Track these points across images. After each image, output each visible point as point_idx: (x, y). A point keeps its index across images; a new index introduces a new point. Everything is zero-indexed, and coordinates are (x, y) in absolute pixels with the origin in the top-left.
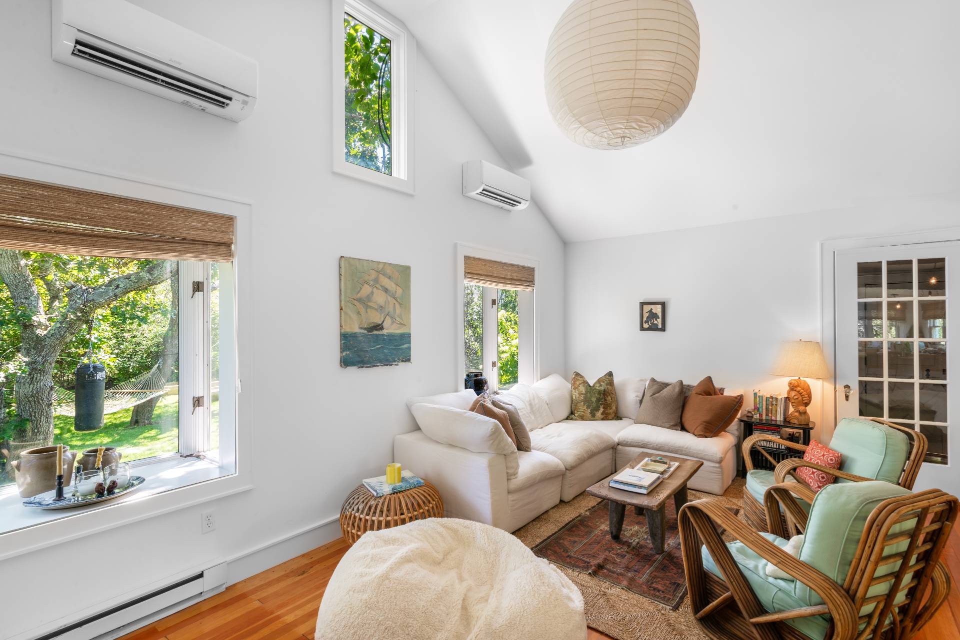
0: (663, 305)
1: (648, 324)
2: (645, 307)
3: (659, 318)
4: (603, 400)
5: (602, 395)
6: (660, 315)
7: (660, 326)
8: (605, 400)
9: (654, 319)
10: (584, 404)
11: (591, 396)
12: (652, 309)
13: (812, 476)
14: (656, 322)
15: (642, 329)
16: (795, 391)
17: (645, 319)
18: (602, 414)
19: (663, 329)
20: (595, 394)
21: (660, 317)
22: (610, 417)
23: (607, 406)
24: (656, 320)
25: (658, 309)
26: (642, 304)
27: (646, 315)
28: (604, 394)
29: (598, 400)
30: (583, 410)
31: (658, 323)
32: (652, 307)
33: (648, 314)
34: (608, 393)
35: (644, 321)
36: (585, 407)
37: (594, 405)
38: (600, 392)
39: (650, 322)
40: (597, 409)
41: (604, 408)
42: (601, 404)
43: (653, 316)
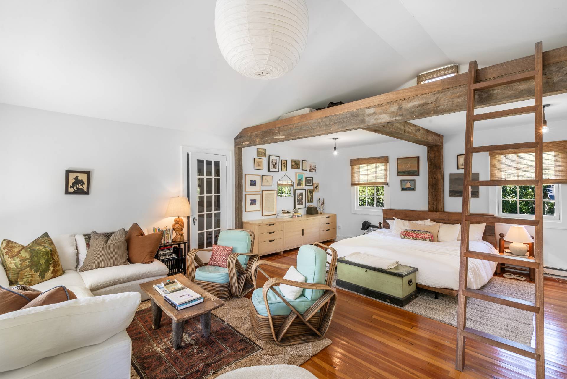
0: (88, 173)
1: (74, 189)
2: (70, 174)
3: (84, 184)
4: (51, 260)
5: (50, 255)
6: (85, 181)
7: (85, 189)
8: (53, 259)
9: (80, 185)
10: (31, 269)
11: (39, 259)
12: (77, 177)
13: (223, 261)
14: (81, 187)
15: (67, 192)
16: (178, 224)
17: (70, 184)
18: (52, 273)
19: (88, 193)
20: (43, 256)
21: (86, 183)
22: (59, 273)
23: (56, 264)
24: (82, 185)
25: (83, 177)
26: (68, 172)
27: (71, 182)
28: (52, 254)
29: (47, 261)
30: (30, 276)
31: (83, 188)
32: (78, 175)
33: (74, 180)
34: (54, 252)
35: (69, 186)
36: (33, 272)
37: (44, 267)
38: (47, 253)
39: (75, 187)
40: (47, 270)
41: (54, 267)
42: (51, 264)
43: (77, 182)
